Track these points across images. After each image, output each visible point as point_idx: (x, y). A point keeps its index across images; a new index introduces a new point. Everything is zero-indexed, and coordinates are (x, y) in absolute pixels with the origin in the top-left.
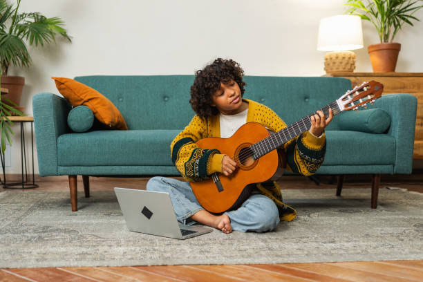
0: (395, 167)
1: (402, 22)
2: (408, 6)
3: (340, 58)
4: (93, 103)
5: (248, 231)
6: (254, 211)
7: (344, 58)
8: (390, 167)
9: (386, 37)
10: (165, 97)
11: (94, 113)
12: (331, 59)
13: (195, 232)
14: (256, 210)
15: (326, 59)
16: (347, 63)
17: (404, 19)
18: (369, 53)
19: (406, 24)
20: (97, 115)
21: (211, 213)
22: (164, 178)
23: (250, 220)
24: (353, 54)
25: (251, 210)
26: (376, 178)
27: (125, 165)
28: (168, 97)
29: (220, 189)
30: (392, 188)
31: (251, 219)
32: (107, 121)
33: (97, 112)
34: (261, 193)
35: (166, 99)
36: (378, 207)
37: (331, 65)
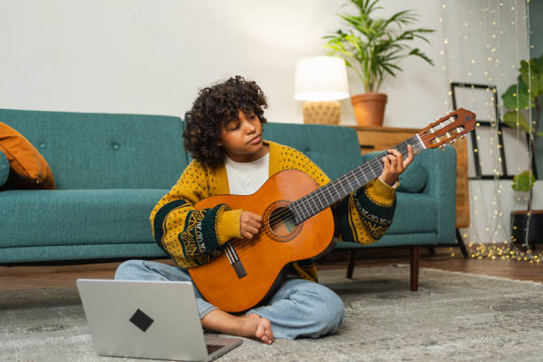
0: (439, 235)
1: (385, 72)
2: (391, 54)
3: (324, 107)
4: (8, 144)
5: (300, 337)
6: (308, 305)
7: (328, 108)
8: (432, 235)
9: (370, 86)
10: (113, 144)
11: (10, 161)
12: (313, 108)
13: (220, 347)
14: (312, 302)
15: (307, 109)
16: (332, 115)
17: (387, 69)
18: (353, 104)
19: (389, 75)
20: (14, 164)
21: (230, 313)
22: (147, 262)
23: (301, 319)
24: (338, 104)
25: (303, 303)
26: (415, 251)
27: (67, 245)
28: (118, 144)
29: (241, 274)
30: (400, 265)
31: (305, 317)
32: (33, 174)
33: (15, 159)
34: (299, 276)
35: (116, 147)
36: (419, 288)
37: (314, 115)
